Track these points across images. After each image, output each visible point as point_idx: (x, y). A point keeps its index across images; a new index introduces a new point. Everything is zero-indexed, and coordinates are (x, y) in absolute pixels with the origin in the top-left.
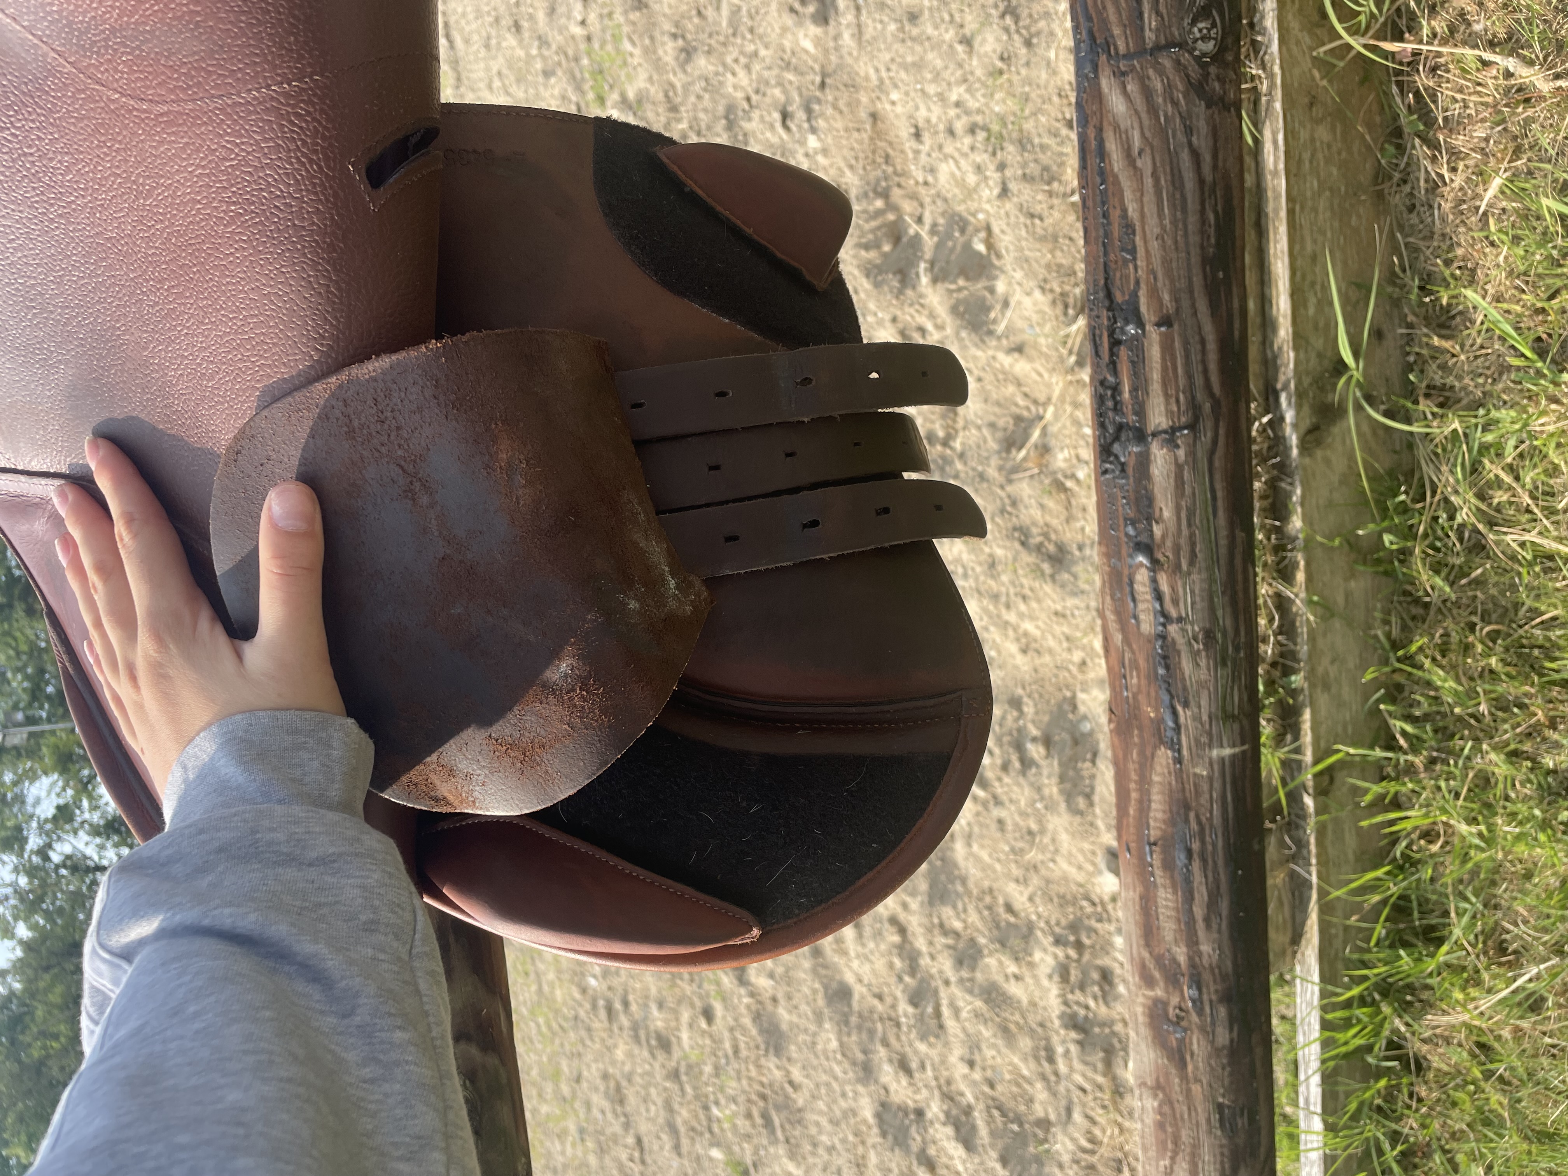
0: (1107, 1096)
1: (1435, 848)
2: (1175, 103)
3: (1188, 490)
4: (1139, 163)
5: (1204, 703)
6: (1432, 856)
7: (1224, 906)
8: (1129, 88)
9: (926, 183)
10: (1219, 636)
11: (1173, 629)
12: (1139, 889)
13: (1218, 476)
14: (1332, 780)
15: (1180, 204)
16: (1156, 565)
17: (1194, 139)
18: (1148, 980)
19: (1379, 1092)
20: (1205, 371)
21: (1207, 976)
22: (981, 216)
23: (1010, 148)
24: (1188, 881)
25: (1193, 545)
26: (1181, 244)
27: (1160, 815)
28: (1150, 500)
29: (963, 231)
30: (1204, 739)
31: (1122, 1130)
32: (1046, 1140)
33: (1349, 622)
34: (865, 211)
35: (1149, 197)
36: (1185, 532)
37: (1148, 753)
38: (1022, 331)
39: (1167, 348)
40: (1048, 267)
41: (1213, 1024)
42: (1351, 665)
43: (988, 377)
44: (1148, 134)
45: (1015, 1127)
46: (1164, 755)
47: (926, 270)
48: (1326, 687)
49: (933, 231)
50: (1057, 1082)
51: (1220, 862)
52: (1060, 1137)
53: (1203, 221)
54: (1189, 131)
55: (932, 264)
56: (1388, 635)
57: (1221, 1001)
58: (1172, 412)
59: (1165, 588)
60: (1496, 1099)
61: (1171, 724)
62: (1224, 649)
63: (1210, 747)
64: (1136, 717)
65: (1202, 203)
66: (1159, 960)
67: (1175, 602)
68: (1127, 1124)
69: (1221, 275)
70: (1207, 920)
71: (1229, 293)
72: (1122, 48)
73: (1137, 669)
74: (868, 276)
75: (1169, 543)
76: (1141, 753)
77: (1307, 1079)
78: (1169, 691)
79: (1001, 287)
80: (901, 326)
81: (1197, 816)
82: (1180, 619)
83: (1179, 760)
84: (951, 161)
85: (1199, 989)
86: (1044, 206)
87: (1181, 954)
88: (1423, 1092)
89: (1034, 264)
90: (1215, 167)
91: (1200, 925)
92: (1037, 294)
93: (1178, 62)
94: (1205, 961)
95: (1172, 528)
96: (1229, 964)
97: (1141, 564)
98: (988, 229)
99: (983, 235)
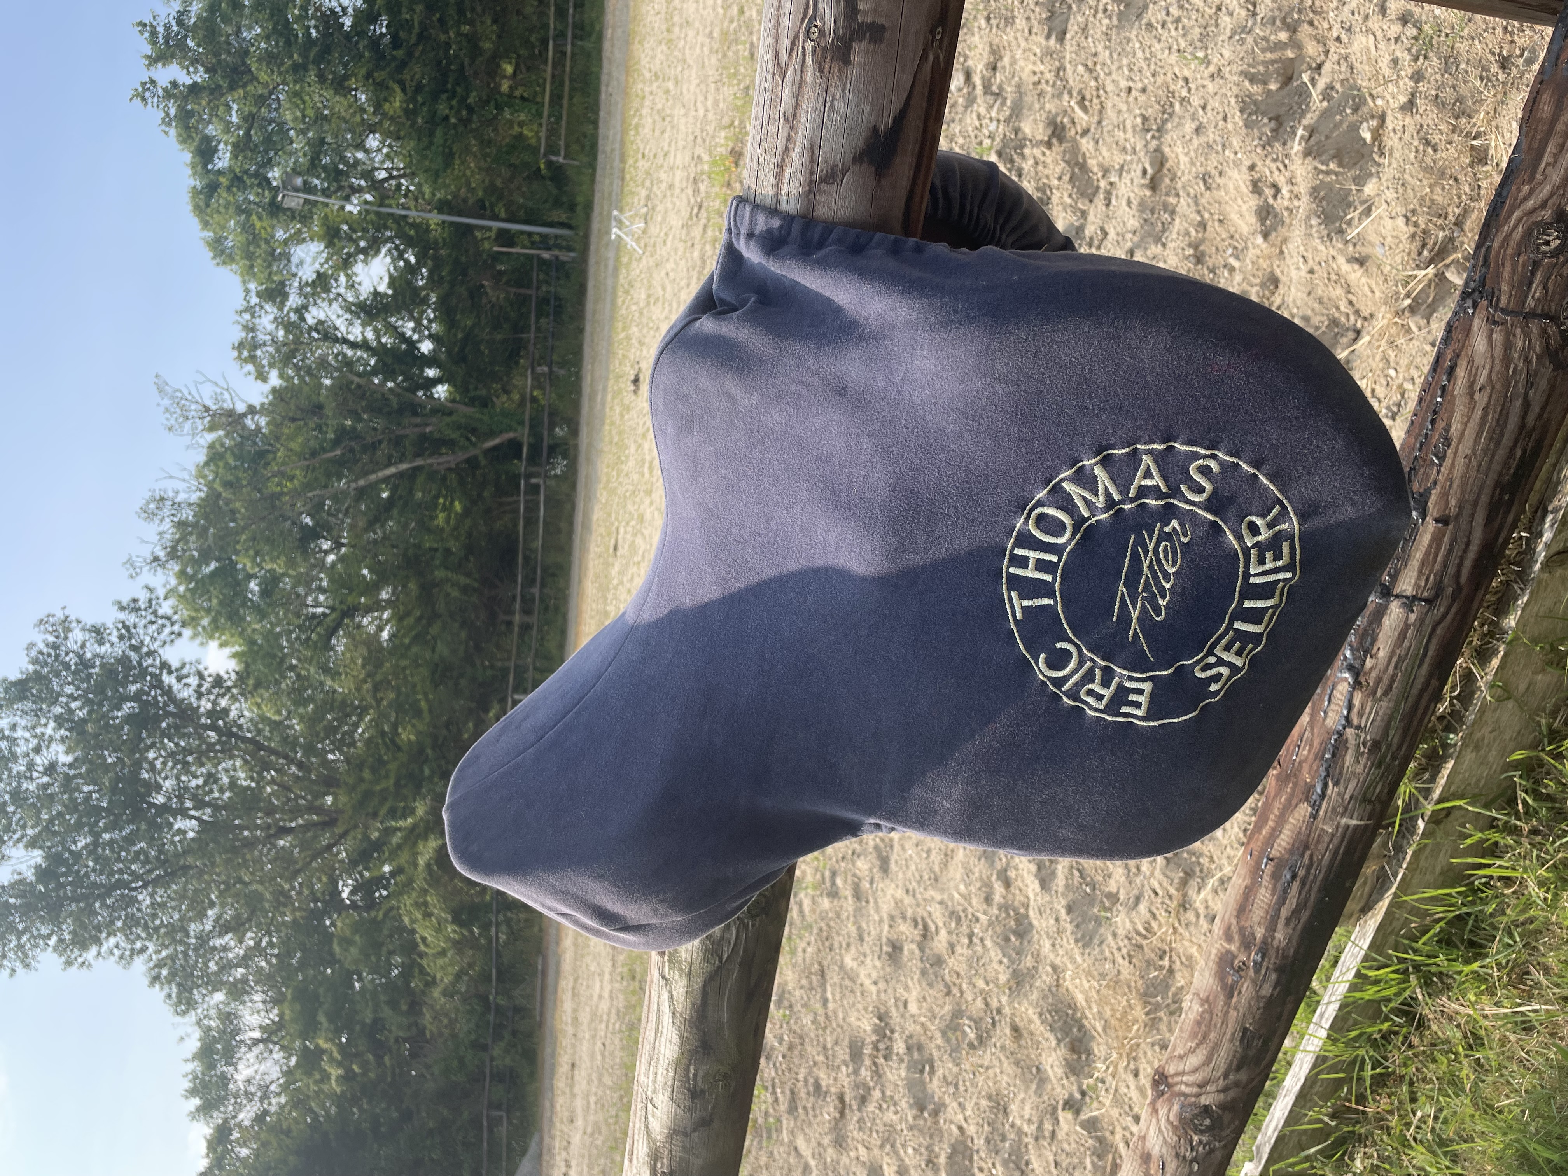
0: (1173, 905)
1: (1508, 891)
2: (1528, 361)
3: (1406, 643)
4: (1477, 396)
5: (1351, 787)
6: (1503, 894)
7: (1305, 915)
8: (1495, 336)
9: (1338, 39)
10: (1384, 747)
11: (1350, 732)
12: (1248, 881)
13: (1434, 641)
14: (1448, 815)
15: (1496, 439)
16: (1357, 684)
17: (1531, 393)
18: (1229, 938)
19: (1380, 1031)
20: (1460, 566)
21: (1272, 953)
22: (1379, 102)
23: (1435, 62)
24: (1285, 892)
25: (1392, 681)
26: (1484, 468)
27: (1284, 844)
28: (1374, 641)
29: (1355, 110)
30: (1340, 810)
31: (1175, 930)
32: (1109, 910)
33: (1521, 705)
34: (1264, 38)
35: (1473, 425)
36: (1390, 671)
37: (1294, 802)
38: (1372, 245)
39: (1437, 539)
40: (1422, 199)
41: (1264, 980)
42: (1507, 737)
43: (1321, 272)
44: (1494, 377)
45: (1088, 890)
46: (1304, 810)
47: (1302, 137)
48: (1477, 748)
49: (1326, 95)
50: (1136, 875)
51: (1315, 889)
52: (1122, 915)
53: (1511, 454)
54: (1529, 385)
55: (1312, 131)
56: (1549, 726)
57: (1276, 970)
58: (1419, 586)
59: (1357, 702)
60: (1466, 1072)
61: (1319, 790)
62: (1384, 756)
63: (1342, 816)
64: (1295, 776)
65: (1515, 443)
66: (1242, 930)
67: (1360, 715)
68: (1181, 930)
69: (1507, 497)
70: (1288, 920)
71: (1508, 512)
72: (1503, 302)
73: (1311, 746)
74: (1242, 111)
75: (1374, 674)
76: (1289, 801)
77: (1328, 1003)
78: (1327, 770)
79: (1370, 188)
80: (1256, 176)
81: (1311, 856)
82: (1358, 727)
83: (1314, 816)
84: (1371, 37)
85: (1263, 958)
86: (1444, 137)
87: (1260, 933)
88: (1416, 1041)
89: (1409, 191)
90: (1540, 417)
91: (1282, 921)
92: (1401, 221)
93: (1545, 331)
94: (1275, 943)
95: (1381, 666)
96: (1292, 951)
97: (1346, 679)
98: (1382, 118)
99: (1374, 123)
